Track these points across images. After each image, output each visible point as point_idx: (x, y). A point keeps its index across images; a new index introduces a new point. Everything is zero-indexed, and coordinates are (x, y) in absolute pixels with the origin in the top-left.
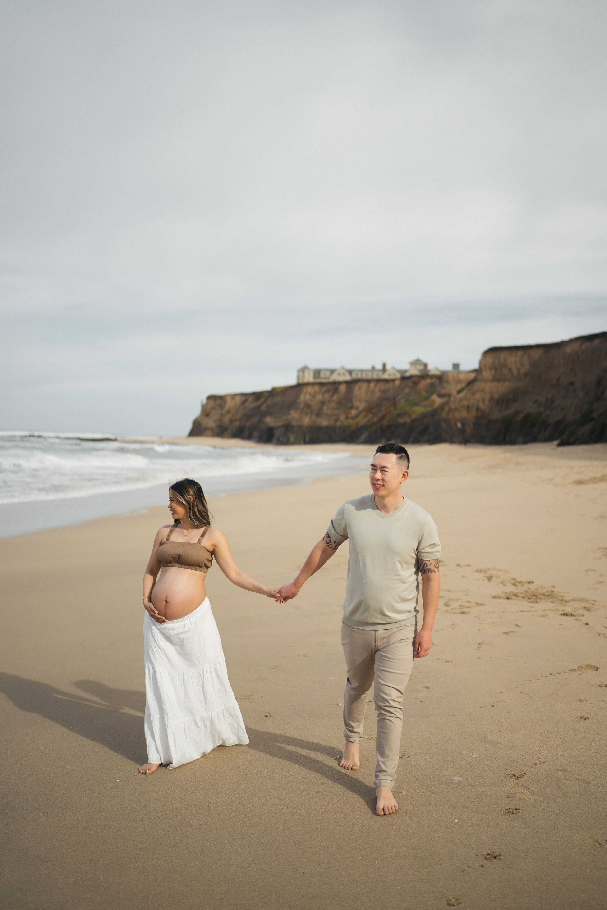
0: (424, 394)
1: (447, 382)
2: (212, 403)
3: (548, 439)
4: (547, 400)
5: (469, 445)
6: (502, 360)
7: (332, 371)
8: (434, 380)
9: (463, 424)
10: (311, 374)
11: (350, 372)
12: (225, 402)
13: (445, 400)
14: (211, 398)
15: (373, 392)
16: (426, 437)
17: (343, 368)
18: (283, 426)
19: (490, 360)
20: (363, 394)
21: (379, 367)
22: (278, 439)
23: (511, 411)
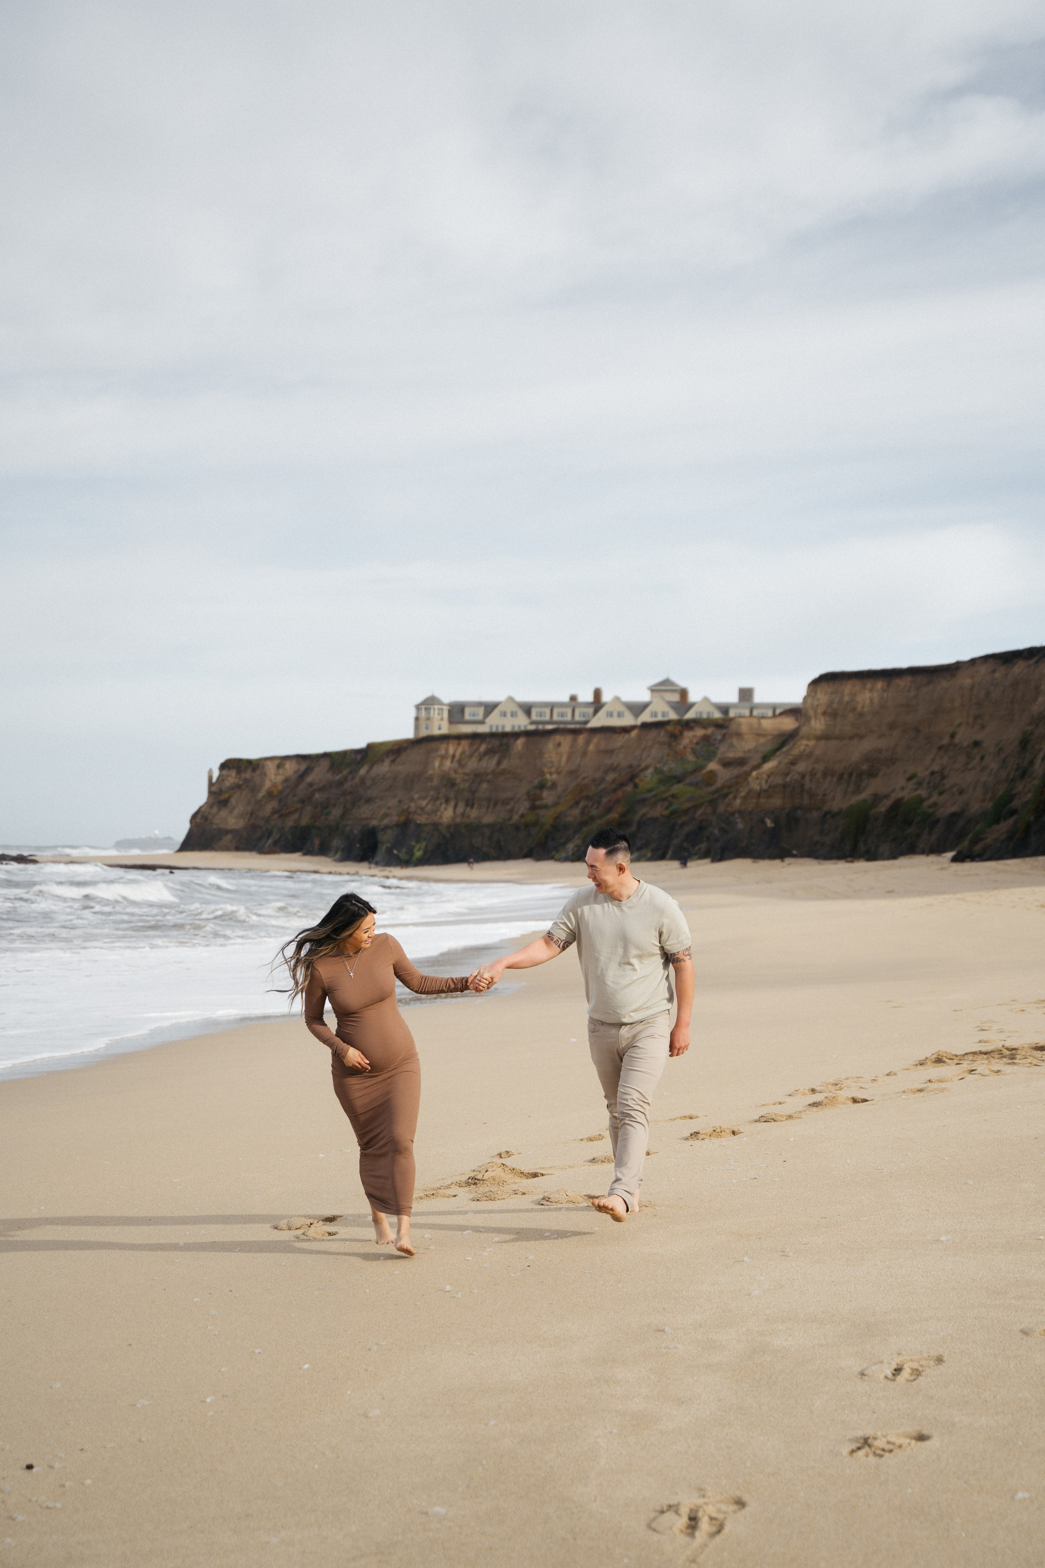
0: (691, 758)
1: (739, 735)
2: (232, 778)
3: (936, 849)
4: (933, 773)
5: (788, 860)
6: (846, 698)
7: (490, 708)
8: (709, 731)
9: (776, 821)
10: (446, 715)
11: (527, 709)
12: (264, 775)
13: (736, 771)
14: (228, 765)
15: (585, 754)
16: (703, 846)
17: (511, 699)
18: (398, 825)
19: (823, 697)
20: (564, 759)
21: (586, 696)
22: (389, 851)
23: (865, 795)
